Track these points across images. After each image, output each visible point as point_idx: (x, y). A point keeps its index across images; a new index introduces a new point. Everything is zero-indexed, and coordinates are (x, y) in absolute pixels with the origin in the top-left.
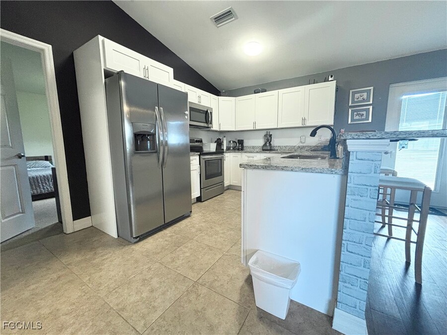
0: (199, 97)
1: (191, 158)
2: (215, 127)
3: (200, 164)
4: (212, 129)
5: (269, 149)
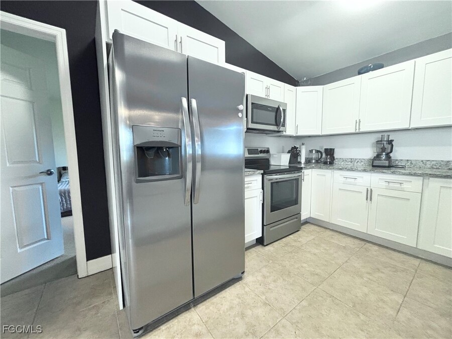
0: (268, 88)
1: (246, 179)
2: (290, 130)
3: (263, 188)
4: (284, 133)
5: (387, 165)
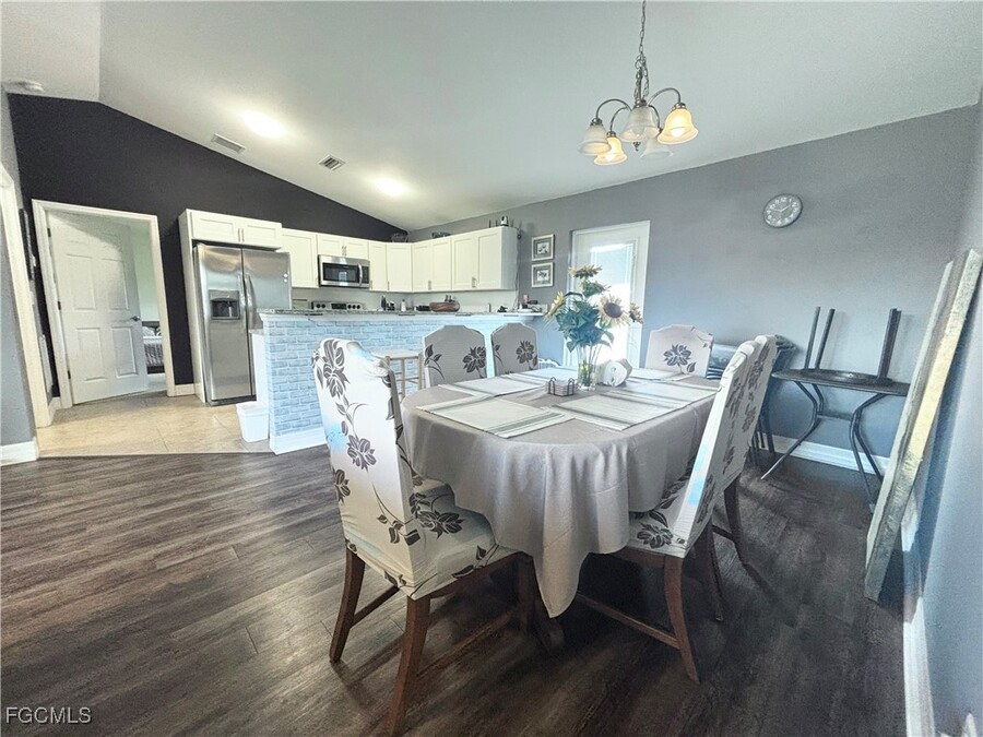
0: (344, 247)
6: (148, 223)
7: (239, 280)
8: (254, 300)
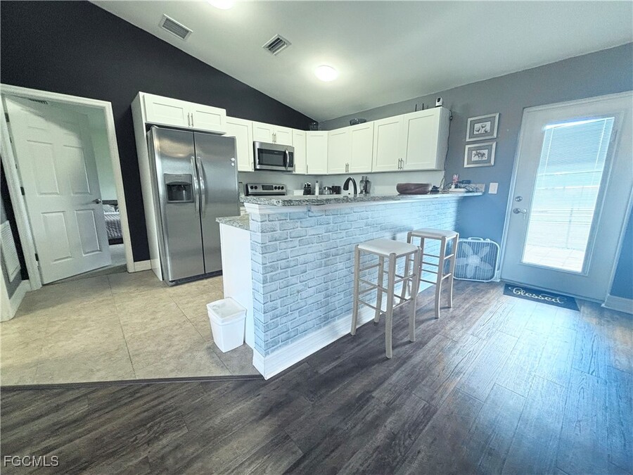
0: (274, 135)
4: (294, 172)
6: (102, 110)
7: (192, 164)
8: (205, 183)
